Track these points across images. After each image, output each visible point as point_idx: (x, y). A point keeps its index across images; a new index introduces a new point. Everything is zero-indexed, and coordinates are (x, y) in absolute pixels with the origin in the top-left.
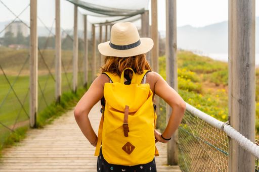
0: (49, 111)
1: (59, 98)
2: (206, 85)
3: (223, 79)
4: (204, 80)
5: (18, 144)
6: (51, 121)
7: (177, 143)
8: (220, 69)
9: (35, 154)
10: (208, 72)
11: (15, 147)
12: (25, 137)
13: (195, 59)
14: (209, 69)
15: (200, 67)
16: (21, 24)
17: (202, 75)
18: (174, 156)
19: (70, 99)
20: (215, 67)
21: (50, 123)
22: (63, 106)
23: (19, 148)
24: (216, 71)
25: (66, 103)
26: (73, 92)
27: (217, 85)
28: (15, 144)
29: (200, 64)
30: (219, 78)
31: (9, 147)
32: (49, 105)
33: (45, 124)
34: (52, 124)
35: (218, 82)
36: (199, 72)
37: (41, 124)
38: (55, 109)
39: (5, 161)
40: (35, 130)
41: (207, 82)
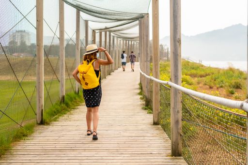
0: (54, 110)
1: (63, 97)
2: (201, 87)
3: (217, 82)
4: (199, 83)
5: (26, 138)
6: (56, 118)
7: (181, 135)
8: (213, 74)
9: (43, 146)
10: (201, 76)
11: (23, 141)
12: (33, 132)
13: (188, 65)
14: (202, 73)
15: (194, 71)
16: (24, 34)
17: (196, 79)
18: (178, 147)
19: (73, 99)
20: (208, 72)
21: (55, 120)
22: (67, 105)
23: (28, 142)
24: (208, 75)
25: (70, 103)
26: (75, 93)
27: (211, 88)
28: (24, 138)
29: (193, 68)
30: (213, 81)
31: (18, 141)
32: (54, 103)
33: (51, 121)
34: (58, 121)
35: (212, 85)
36: (193, 76)
37: (48, 121)
38: (59, 108)
39: (15, 153)
40: (41, 126)
41: (200, 85)
